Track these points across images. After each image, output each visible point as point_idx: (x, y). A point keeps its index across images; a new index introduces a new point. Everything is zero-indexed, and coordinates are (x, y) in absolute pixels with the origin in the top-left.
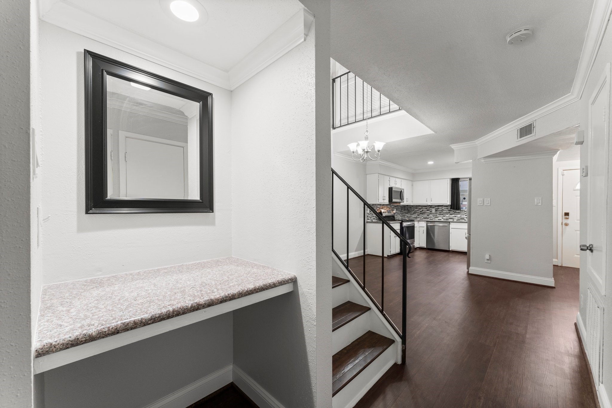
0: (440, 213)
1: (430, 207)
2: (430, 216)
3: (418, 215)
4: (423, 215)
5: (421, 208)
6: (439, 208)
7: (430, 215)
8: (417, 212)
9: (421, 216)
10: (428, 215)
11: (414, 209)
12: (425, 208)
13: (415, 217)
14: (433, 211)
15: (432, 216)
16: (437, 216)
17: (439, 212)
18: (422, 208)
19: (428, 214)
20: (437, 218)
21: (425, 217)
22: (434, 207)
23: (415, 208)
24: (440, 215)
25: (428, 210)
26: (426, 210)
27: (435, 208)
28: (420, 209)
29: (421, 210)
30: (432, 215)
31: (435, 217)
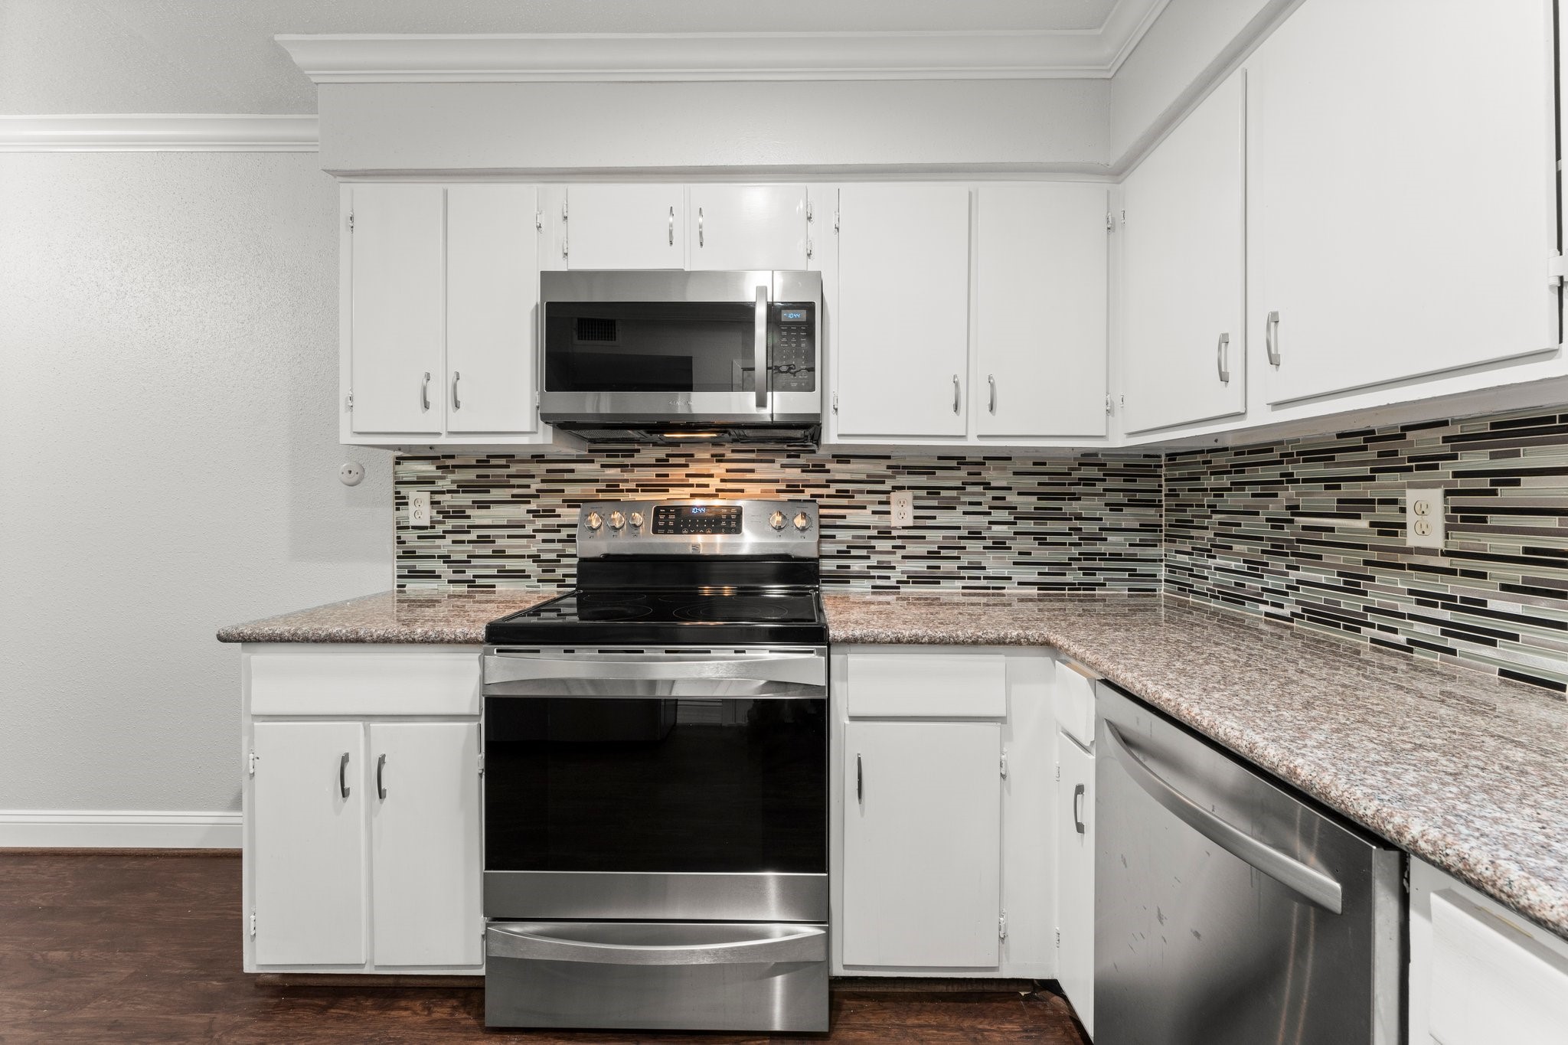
0: (1533, 557)
1: (1372, 454)
2: (1375, 599)
3: (1255, 568)
4: (1302, 574)
5: (1273, 473)
6: (1512, 478)
7: (1382, 577)
8: (1247, 525)
9: (1280, 584)
10: (1353, 583)
11: (1219, 492)
12: (1319, 470)
13: (1231, 580)
14: (1410, 518)
15: (1409, 607)
16: (1476, 606)
17: (1514, 546)
18: (1290, 478)
19: (1353, 560)
20: (1488, 638)
21: (1319, 598)
22: (1427, 463)
23: (1225, 481)
24: (1528, 590)
25: (1350, 508)
26: (1328, 500)
27: (1446, 469)
28: (1268, 489)
29: (1276, 508)
30: (1401, 582)
31: (1450, 629)
